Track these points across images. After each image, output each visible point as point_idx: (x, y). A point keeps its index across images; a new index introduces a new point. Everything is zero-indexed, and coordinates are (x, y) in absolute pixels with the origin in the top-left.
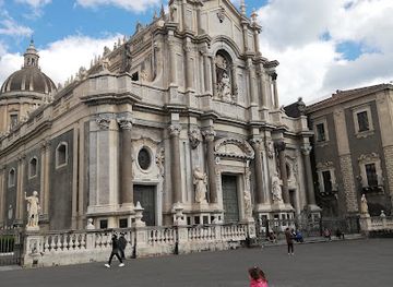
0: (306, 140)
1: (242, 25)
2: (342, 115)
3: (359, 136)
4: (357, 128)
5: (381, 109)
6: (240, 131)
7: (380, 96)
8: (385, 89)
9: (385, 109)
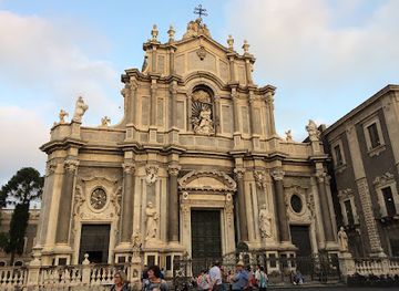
0: (319, 166)
1: (228, 58)
2: (354, 132)
3: (371, 155)
4: (369, 144)
5: (389, 117)
6: (223, 163)
7: (385, 102)
8: (389, 91)
9: (393, 116)
